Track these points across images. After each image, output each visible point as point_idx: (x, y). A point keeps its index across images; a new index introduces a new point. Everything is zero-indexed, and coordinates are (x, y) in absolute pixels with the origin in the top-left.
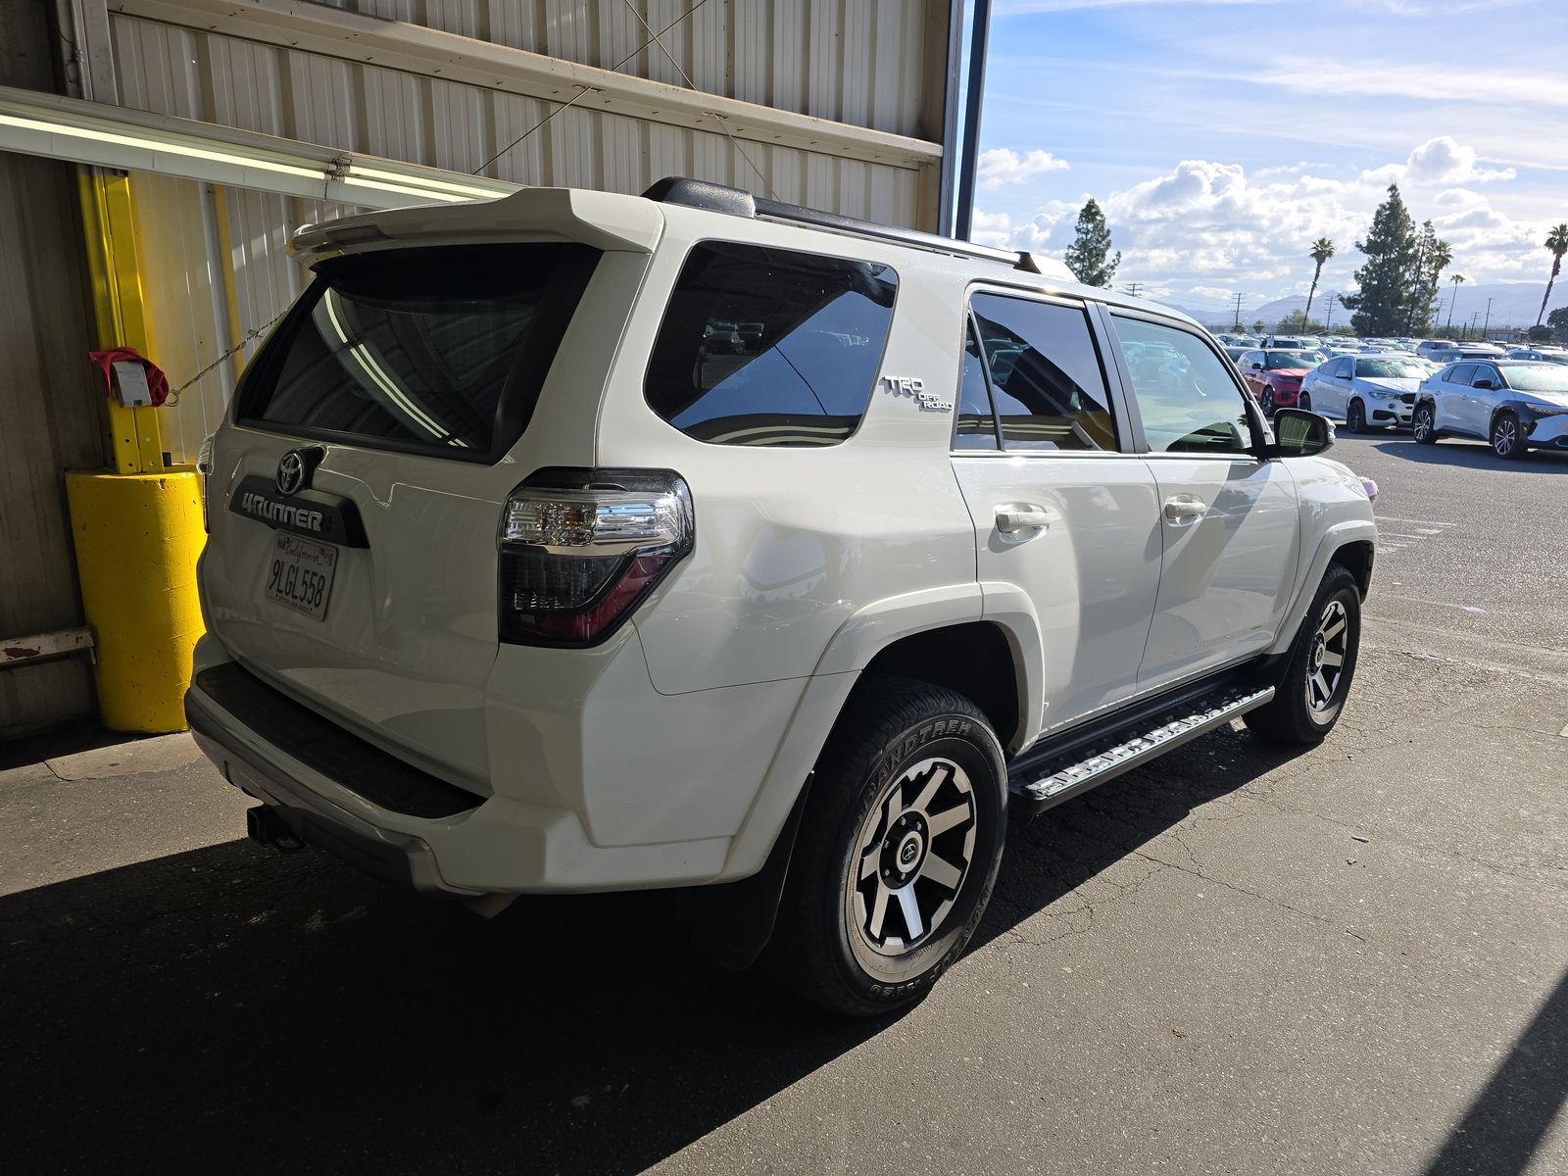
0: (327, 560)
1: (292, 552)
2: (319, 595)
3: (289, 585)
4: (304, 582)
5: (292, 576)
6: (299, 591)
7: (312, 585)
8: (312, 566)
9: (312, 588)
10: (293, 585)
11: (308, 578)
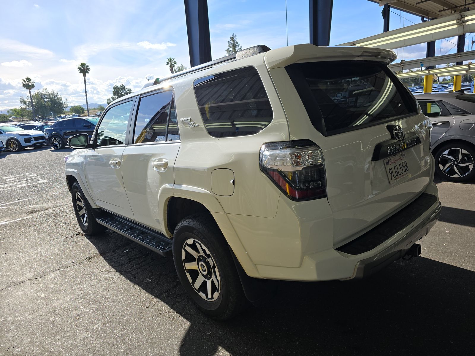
0: (404, 156)
1: (392, 163)
2: (407, 167)
3: (397, 173)
4: (401, 168)
5: (396, 169)
6: (400, 171)
7: (403, 166)
8: (400, 162)
9: (404, 167)
10: (398, 172)
11: (401, 166)
